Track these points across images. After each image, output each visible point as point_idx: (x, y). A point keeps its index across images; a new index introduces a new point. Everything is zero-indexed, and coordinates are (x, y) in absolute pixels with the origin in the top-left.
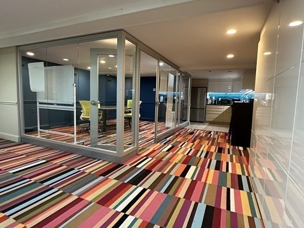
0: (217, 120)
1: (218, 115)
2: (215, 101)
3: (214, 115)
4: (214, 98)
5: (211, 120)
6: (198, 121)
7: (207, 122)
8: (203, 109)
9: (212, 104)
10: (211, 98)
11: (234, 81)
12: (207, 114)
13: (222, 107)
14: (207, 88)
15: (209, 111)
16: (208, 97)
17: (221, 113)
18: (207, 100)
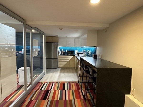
0: (66, 66)
1: (67, 62)
2: (64, 52)
3: (63, 62)
4: (63, 50)
5: (62, 66)
6: (53, 68)
7: (59, 67)
8: (56, 59)
9: (61, 55)
10: (61, 50)
11: (75, 39)
12: (59, 62)
13: (69, 56)
14: (58, 43)
15: (60, 60)
16: (59, 50)
17: (68, 61)
18: (58, 52)
